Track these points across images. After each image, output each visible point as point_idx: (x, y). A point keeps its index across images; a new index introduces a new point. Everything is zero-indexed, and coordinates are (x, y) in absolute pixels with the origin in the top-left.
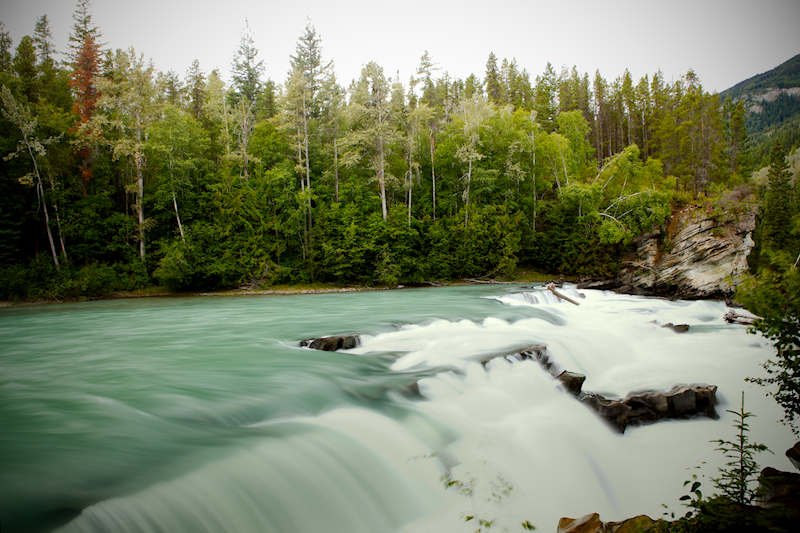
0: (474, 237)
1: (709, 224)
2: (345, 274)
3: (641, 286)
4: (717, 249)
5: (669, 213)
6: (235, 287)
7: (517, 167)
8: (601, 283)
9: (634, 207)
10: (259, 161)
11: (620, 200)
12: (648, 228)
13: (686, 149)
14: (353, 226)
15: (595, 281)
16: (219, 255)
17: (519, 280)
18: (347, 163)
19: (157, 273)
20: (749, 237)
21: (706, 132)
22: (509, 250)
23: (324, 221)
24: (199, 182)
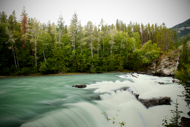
0: (113, 62)
1: (168, 59)
2: (83, 70)
3: (152, 73)
4: (170, 64)
5: (159, 56)
6: (57, 73)
7: (123, 45)
8: (143, 73)
9: (151, 55)
10: (63, 44)
11: (147, 53)
12: (154, 60)
13: (163, 41)
14: (85, 59)
15: (141, 72)
16: (54, 65)
17: (124, 72)
18: (84, 44)
19: (40, 70)
20: (178, 62)
21: (168, 37)
22: (121, 65)
23: (78, 58)
24: (49, 49)
